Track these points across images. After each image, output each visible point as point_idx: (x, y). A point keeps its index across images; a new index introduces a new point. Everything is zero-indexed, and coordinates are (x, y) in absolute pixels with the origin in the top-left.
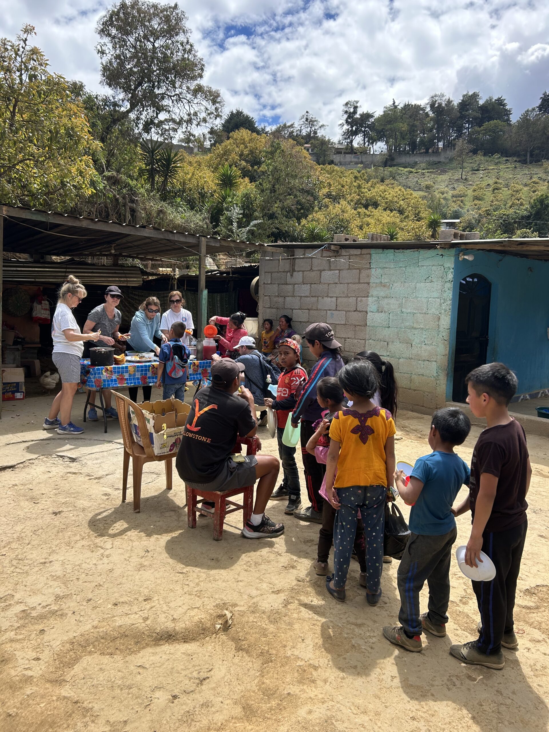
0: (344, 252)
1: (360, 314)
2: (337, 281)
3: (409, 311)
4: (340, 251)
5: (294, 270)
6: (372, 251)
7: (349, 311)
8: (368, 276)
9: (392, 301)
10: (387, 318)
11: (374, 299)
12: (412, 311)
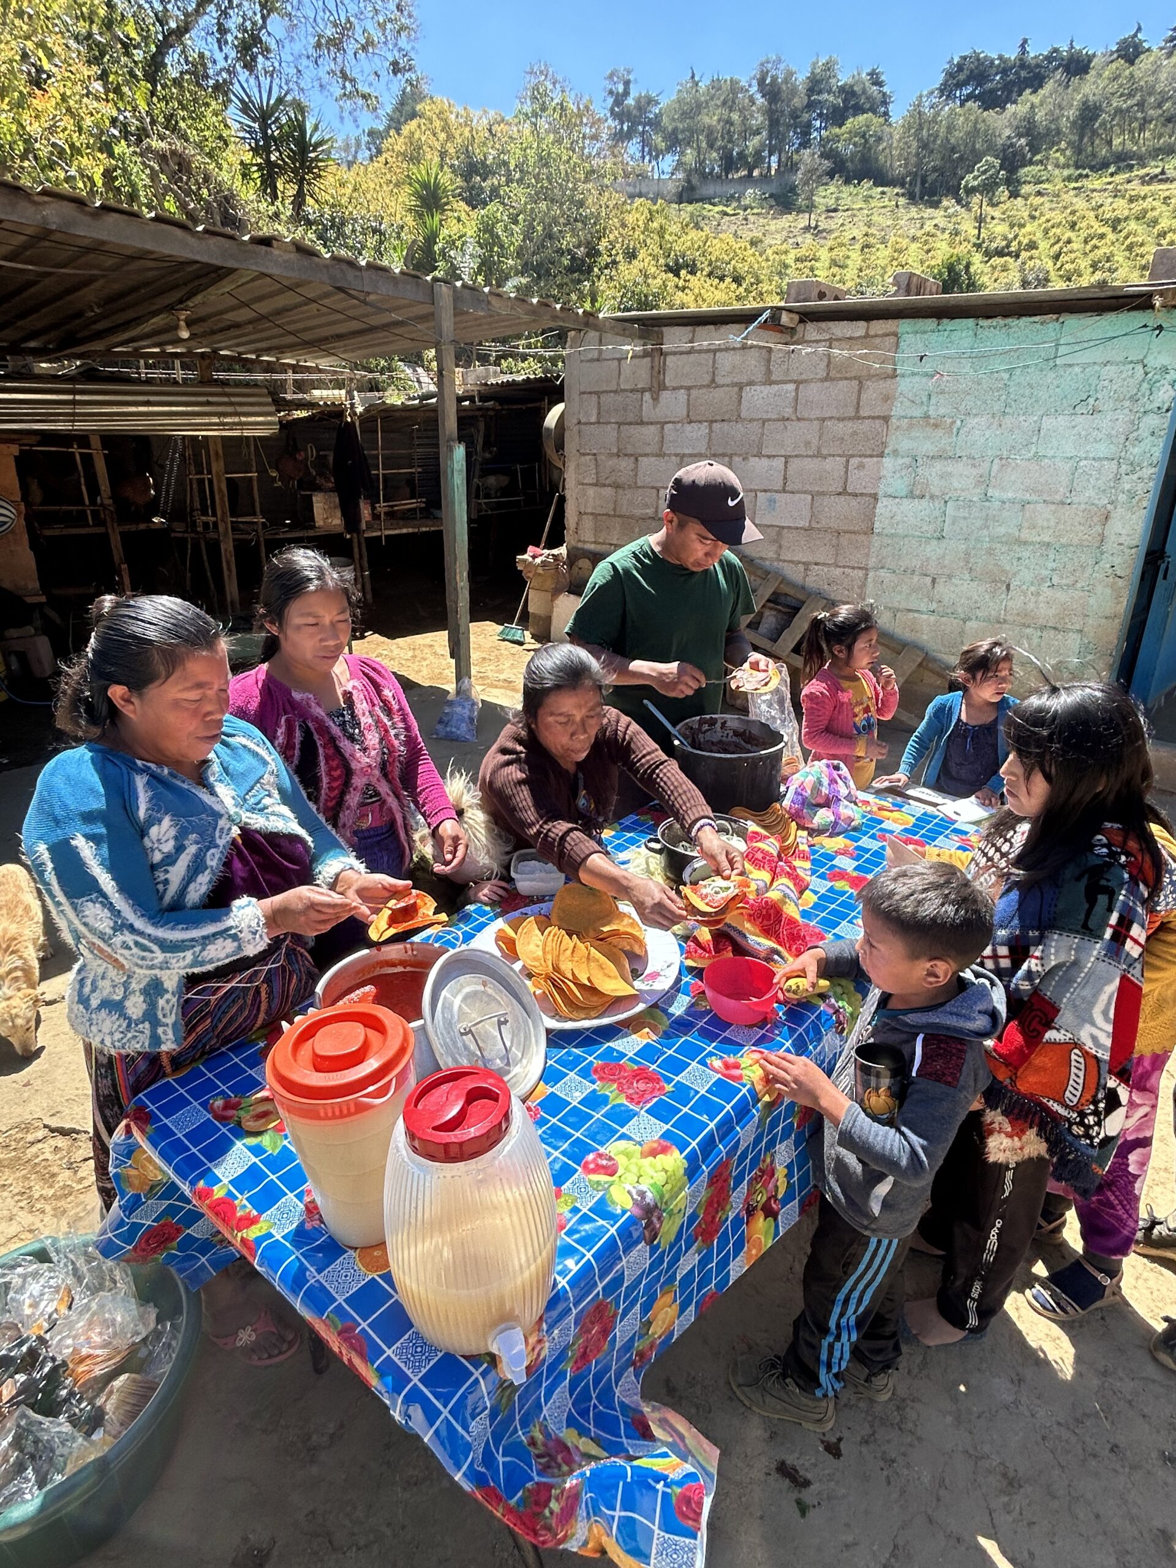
0: (811, 330)
1: (854, 502)
2: (788, 412)
3: (1010, 495)
4: (800, 328)
5: (662, 387)
6: (904, 326)
7: (823, 494)
8: (887, 398)
9: (958, 468)
10: (937, 513)
11: (900, 461)
12: (1019, 495)
